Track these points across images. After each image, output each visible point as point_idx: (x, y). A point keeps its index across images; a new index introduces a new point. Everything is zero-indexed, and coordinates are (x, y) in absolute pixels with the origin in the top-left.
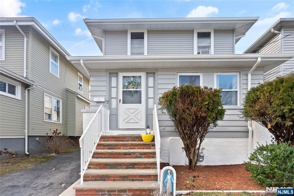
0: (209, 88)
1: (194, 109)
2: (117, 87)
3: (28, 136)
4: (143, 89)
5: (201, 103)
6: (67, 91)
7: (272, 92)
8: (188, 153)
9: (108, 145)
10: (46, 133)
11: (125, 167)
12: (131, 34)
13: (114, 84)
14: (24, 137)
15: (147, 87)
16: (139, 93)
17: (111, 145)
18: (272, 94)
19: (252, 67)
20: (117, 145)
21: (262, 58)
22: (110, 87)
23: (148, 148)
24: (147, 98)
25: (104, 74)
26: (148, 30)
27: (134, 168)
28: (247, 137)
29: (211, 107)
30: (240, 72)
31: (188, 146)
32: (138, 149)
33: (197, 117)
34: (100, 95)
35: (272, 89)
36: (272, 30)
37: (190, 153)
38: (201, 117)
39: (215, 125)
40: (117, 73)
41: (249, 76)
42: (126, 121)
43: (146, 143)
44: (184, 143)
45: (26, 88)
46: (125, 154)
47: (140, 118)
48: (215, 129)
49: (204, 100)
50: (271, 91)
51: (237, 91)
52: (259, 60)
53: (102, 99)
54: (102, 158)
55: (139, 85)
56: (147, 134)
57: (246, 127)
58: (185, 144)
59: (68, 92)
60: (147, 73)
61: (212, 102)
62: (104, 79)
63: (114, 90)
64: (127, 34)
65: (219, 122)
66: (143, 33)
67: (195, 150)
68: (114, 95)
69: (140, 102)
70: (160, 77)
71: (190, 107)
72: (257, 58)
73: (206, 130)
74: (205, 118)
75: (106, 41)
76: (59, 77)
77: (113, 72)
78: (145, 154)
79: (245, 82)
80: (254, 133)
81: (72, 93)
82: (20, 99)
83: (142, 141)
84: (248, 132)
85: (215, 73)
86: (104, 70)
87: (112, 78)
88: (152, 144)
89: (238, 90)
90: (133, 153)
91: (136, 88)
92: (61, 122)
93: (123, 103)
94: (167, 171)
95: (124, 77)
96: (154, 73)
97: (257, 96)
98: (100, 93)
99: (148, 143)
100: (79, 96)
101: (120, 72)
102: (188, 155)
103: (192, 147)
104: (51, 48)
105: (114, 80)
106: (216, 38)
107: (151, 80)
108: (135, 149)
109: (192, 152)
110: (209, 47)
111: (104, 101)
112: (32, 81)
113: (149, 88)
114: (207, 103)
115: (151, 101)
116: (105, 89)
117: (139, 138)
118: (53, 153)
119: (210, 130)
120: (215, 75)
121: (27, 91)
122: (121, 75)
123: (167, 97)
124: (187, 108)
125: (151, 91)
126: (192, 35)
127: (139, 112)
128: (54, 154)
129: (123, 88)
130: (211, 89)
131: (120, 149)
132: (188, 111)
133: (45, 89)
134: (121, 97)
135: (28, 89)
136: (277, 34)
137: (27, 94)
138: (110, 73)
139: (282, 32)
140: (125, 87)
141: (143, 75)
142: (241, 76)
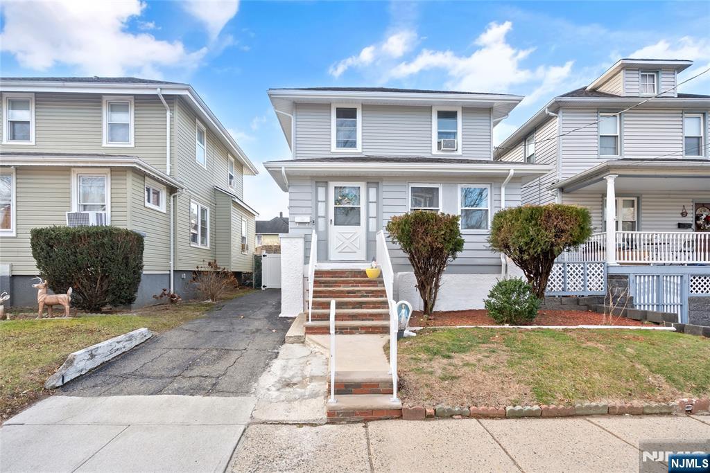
0: (446, 214)
1: (429, 239)
2: (326, 201)
3: (174, 271)
4: (363, 206)
5: (437, 232)
6: (216, 190)
8: (422, 292)
9: (325, 282)
10: (196, 265)
11: (351, 307)
12: (336, 111)
13: (321, 197)
14: (168, 272)
15: (368, 202)
16: (356, 211)
17: (329, 282)
19: (506, 178)
20: (336, 282)
21: (514, 170)
22: (317, 202)
23: (373, 286)
24: (368, 217)
25: (309, 183)
26: (362, 105)
27: (362, 308)
28: (499, 272)
29: (447, 238)
30: (491, 184)
31: (422, 283)
32: (362, 286)
33: (432, 248)
34: (304, 213)
36: (547, 112)
37: (425, 293)
38: (438, 248)
39: (454, 258)
40: (327, 182)
41: (503, 190)
42: (340, 250)
43: (372, 279)
44: (418, 279)
45: (171, 194)
46: (349, 292)
47: (358, 246)
48: (455, 262)
49: (440, 229)
50: (512, 220)
51: (487, 210)
52: (512, 172)
53: (307, 219)
54: (321, 297)
55: (357, 198)
56: (372, 268)
57: (499, 259)
58: (419, 281)
59: (216, 192)
60: (368, 183)
61: (448, 231)
62: (309, 190)
63: (321, 206)
64: (330, 109)
65: (458, 254)
66: (355, 109)
67: (431, 289)
68: (321, 212)
69: (359, 224)
70: (385, 189)
71: (424, 237)
72: (509, 170)
73: (444, 264)
74: (441, 250)
75: (298, 120)
76: (205, 168)
77: (321, 180)
78: (372, 292)
79: (497, 197)
80: (508, 267)
81: (224, 195)
82: (165, 212)
83: (367, 277)
84: (501, 266)
85: (459, 185)
86: (308, 178)
87: (319, 188)
88: (379, 281)
89: (489, 209)
90: (357, 291)
91: (353, 205)
92: (208, 247)
93: (335, 225)
94: (401, 305)
95: (336, 187)
96: (378, 183)
98: (304, 209)
99: (374, 279)
100: (237, 200)
101: (331, 181)
102: (423, 295)
103: (428, 284)
104: (197, 121)
105: (321, 190)
106: (465, 124)
107: (373, 191)
108: (358, 286)
109: (428, 291)
110: (455, 134)
111: (309, 221)
112: (180, 182)
113: (370, 204)
114: (443, 232)
115: (373, 222)
116: (309, 204)
117: (363, 274)
118: (208, 299)
119: (449, 263)
120: (459, 187)
121: (172, 198)
122: (332, 185)
123: (399, 225)
124: (422, 238)
125: (373, 207)
126: (429, 113)
127: (357, 238)
128: (210, 301)
129: (336, 204)
130: (449, 215)
131: (340, 286)
132: (422, 242)
133: (192, 193)
134: (332, 216)
135: (174, 195)
136: (552, 117)
137: (172, 203)
138: (316, 182)
139: (560, 114)
140: (337, 201)
141: (362, 185)
142: (493, 189)
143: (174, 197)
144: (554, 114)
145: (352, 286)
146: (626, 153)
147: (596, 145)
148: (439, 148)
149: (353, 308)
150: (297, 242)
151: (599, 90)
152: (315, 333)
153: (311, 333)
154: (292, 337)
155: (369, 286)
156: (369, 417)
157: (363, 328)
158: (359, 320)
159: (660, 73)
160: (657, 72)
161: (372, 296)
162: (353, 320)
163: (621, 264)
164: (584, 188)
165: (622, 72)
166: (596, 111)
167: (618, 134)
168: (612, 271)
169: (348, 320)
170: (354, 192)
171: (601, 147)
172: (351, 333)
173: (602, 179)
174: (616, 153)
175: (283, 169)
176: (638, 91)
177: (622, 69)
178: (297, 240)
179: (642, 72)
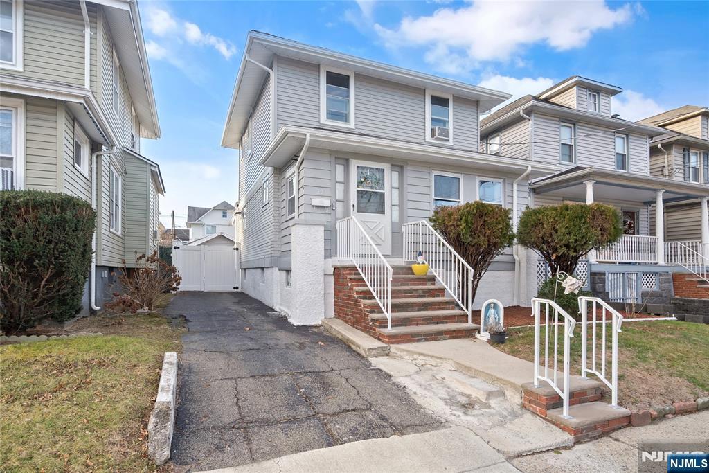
2: (346, 183)
3: (96, 266)
4: (387, 192)
7: (556, 218)
12: (327, 75)
13: (340, 176)
15: (392, 188)
16: (381, 197)
18: (557, 221)
19: (520, 176)
21: (532, 167)
22: (334, 182)
23: (423, 284)
24: (392, 205)
25: (327, 158)
26: (354, 73)
27: (427, 309)
28: (513, 269)
30: (504, 179)
32: (411, 285)
34: (322, 194)
35: (557, 215)
36: (521, 113)
40: (349, 160)
41: (515, 186)
43: (421, 276)
45: (93, 151)
46: (406, 292)
47: (383, 238)
53: (327, 203)
55: (381, 182)
56: (419, 264)
57: (511, 256)
59: (126, 155)
62: (327, 166)
63: (340, 188)
64: (319, 72)
66: (349, 77)
68: (340, 195)
69: (383, 212)
70: (409, 174)
72: (527, 167)
76: (118, 119)
77: (343, 156)
79: (509, 193)
81: (138, 162)
83: (413, 274)
84: (515, 262)
85: (477, 177)
87: (337, 166)
91: (377, 189)
92: (120, 233)
93: (358, 211)
94: (489, 305)
95: (358, 167)
96: (402, 167)
97: (540, 220)
98: (322, 190)
104: (114, 52)
105: (340, 169)
106: (455, 113)
107: (396, 175)
108: (407, 285)
111: (329, 205)
113: (393, 190)
115: (396, 211)
117: (409, 270)
120: (477, 179)
121: (94, 158)
122: (354, 164)
125: (396, 194)
126: (423, 97)
127: (381, 229)
129: (358, 187)
134: (353, 200)
135: (98, 153)
136: (525, 119)
137: (94, 166)
138: (336, 158)
139: (532, 118)
140: (360, 183)
141: (386, 167)
142: (506, 185)
143: (97, 157)
144: (527, 117)
145: (401, 285)
146: (579, 162)
147: (558, 151)
148: (433, 135)
149: (418, 310)
150: (317, 231)
151: (551, 100)
152: (399, 342)
153: (394, 343)
154: (375, 349)
155: (418, 285)
156: (607, 428)
157: (446, 332)
158: (434, 323)
159: (601, 94)
160: (598, 93)
161: (429, 296)
162: (427, 324)
163: (600, 262)
164: (554, 191)
165: (575, 87)
166: (558, 119)
167: (573, 144)
168: (595, 269)
169: (422, 324)
170: (378, 175)
171: (562, 154)
172: (436, 340)
173: (582, 183)
174: (571, 160)
175: (308, 137)
176: (586, 107)
177: (575, 85)
178: (316, 228)
179: (589, 91)
